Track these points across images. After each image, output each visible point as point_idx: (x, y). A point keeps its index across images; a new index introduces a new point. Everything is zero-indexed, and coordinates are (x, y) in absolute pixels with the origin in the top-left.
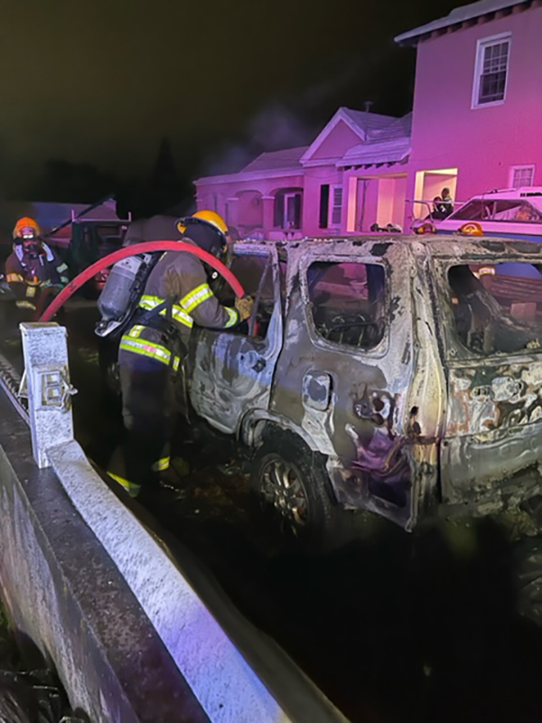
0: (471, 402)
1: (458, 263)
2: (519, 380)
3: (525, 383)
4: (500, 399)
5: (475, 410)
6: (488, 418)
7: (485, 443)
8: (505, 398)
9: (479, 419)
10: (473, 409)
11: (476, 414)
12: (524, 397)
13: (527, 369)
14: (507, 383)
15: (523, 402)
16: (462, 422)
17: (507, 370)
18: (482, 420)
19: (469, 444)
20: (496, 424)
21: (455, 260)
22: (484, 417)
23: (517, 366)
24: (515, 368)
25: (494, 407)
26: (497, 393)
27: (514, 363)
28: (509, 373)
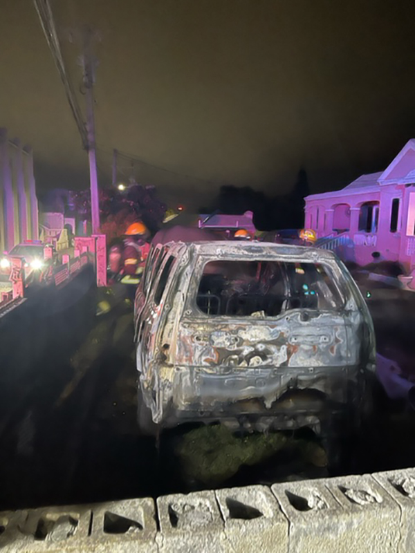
0: (193, 345)
2: (235, 336)
3: (241, 338)
4: (219, 346)
5: (197, 351)
6: (208, 357)
7: (211, 374)
8: (223, 346)
9: (201, 356)
12: (241, 348)
13: (245, 329)
15: (241, 351)
16: (187, 356)
17: (225, 327)
18: (203, 358)
19: (197, 373)
20: (216, 362)
22: (205, 355)
23: (235, 326)
25: (213, 351)
26: (216, 342)
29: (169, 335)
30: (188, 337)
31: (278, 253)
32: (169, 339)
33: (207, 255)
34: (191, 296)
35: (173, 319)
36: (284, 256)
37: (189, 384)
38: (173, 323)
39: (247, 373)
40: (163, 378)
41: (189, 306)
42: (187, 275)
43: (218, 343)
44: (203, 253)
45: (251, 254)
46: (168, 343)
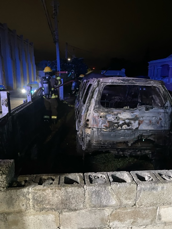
0: (99, 119)
1: (110, 84)
2: (116, 116)
3: (119, 117)
4: (109, 120)
5: (100, 122)
6: (105, 125)
7: (106, 132)
8: (111, 120)
9: (102, 124)
10: (99, 121)
11: (101, 123)
12: (119, 121)
13: (120, 114)
14: (112, 117)
15: (119, 123)
16: (96, 124)
17: (112, 113)
18: (103, 125)
19: (100, 131)
20: (108, 127)
21: (109, 84)
22: (103, 124)
23: (116, 112)
24: (116, 113)
25: (107, 122)
26: (108, 118)
27: (115, 111)
28: (113, 114)
29: (89, 116)
30: (96, 116)
31: (136, 82)
32: (89, 117)
33: (105, 83)
34: (98, 100)
35: (91, 109)
36: (139, 83)
37: (97, 135)
38: (90, 111)
39: (121, 131)
40: (86, 132)
41: (97, 104)
42: (96, 91)
43: (109, 119)
44: (103, 82)
45: (124, 82)
46: (89, 119)
